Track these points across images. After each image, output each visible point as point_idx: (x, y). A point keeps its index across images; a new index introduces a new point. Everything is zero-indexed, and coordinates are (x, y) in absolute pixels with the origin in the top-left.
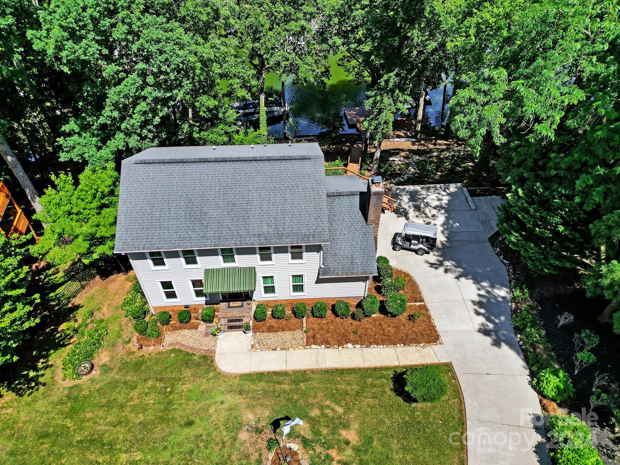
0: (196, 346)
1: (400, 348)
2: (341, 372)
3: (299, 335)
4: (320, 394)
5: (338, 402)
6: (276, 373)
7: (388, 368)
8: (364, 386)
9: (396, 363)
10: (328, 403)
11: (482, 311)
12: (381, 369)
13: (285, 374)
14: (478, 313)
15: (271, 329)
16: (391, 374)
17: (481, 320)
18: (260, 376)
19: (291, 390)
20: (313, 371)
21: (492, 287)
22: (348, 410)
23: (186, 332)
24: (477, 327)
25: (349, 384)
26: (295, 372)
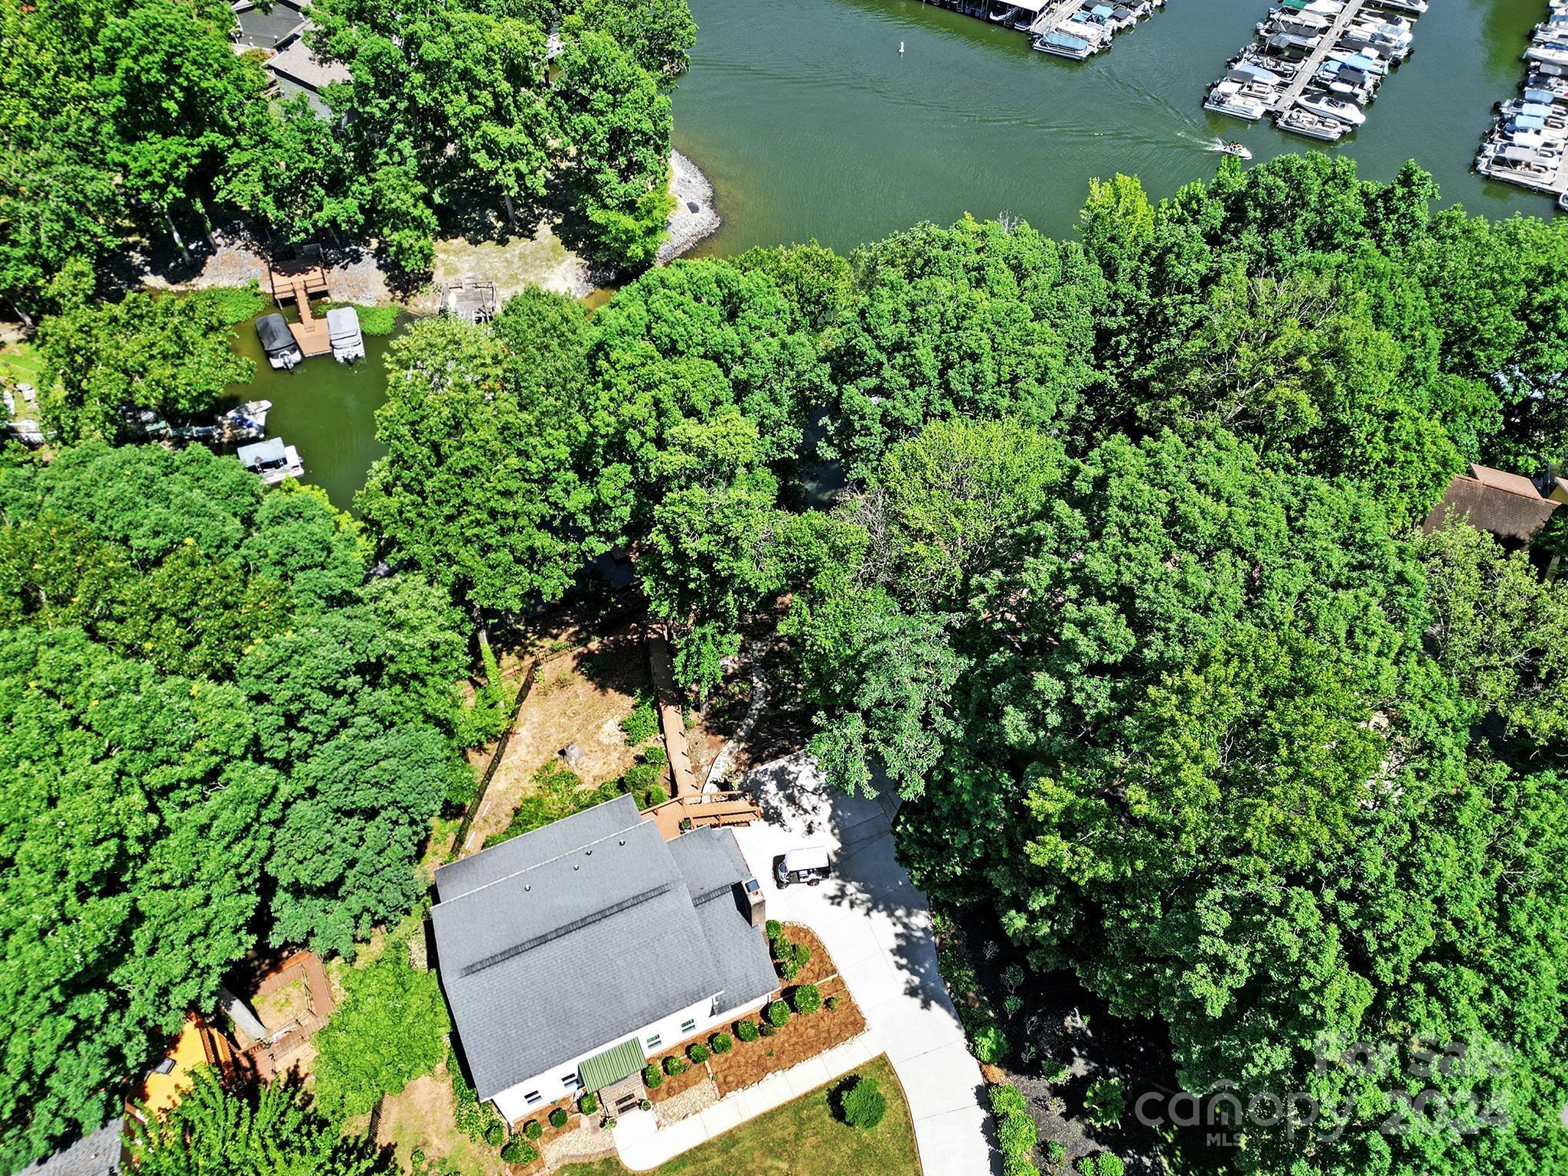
0: (589, 1151)
1: (827, 1055)
2: (770, 1116)
3: (707, 1086)
4: (757, 1154)
5: (779, 1157)
6: (699, 1148)
7: (820, 1089)
8: (801, 1123)
9: (825, 1079)
10: (769, 1162)
11: (904, 961)
12: (813, 1092)
13: (709, 1145)
14: (900, 967)
15: (671, 1092)
16: (825, 1094)
17: (905, 974)
18: (682, 1160)
19: (725, 1162)
20: (739, 1128)
21: (909, 914)
22: (793, 1161)
23: (567, 1137)
24: (903, 987)
25: (784, 1128)
26: (719, 1137)
